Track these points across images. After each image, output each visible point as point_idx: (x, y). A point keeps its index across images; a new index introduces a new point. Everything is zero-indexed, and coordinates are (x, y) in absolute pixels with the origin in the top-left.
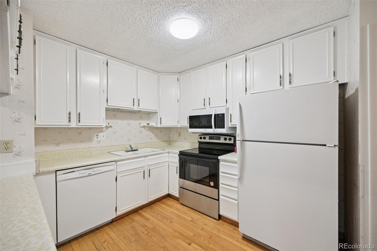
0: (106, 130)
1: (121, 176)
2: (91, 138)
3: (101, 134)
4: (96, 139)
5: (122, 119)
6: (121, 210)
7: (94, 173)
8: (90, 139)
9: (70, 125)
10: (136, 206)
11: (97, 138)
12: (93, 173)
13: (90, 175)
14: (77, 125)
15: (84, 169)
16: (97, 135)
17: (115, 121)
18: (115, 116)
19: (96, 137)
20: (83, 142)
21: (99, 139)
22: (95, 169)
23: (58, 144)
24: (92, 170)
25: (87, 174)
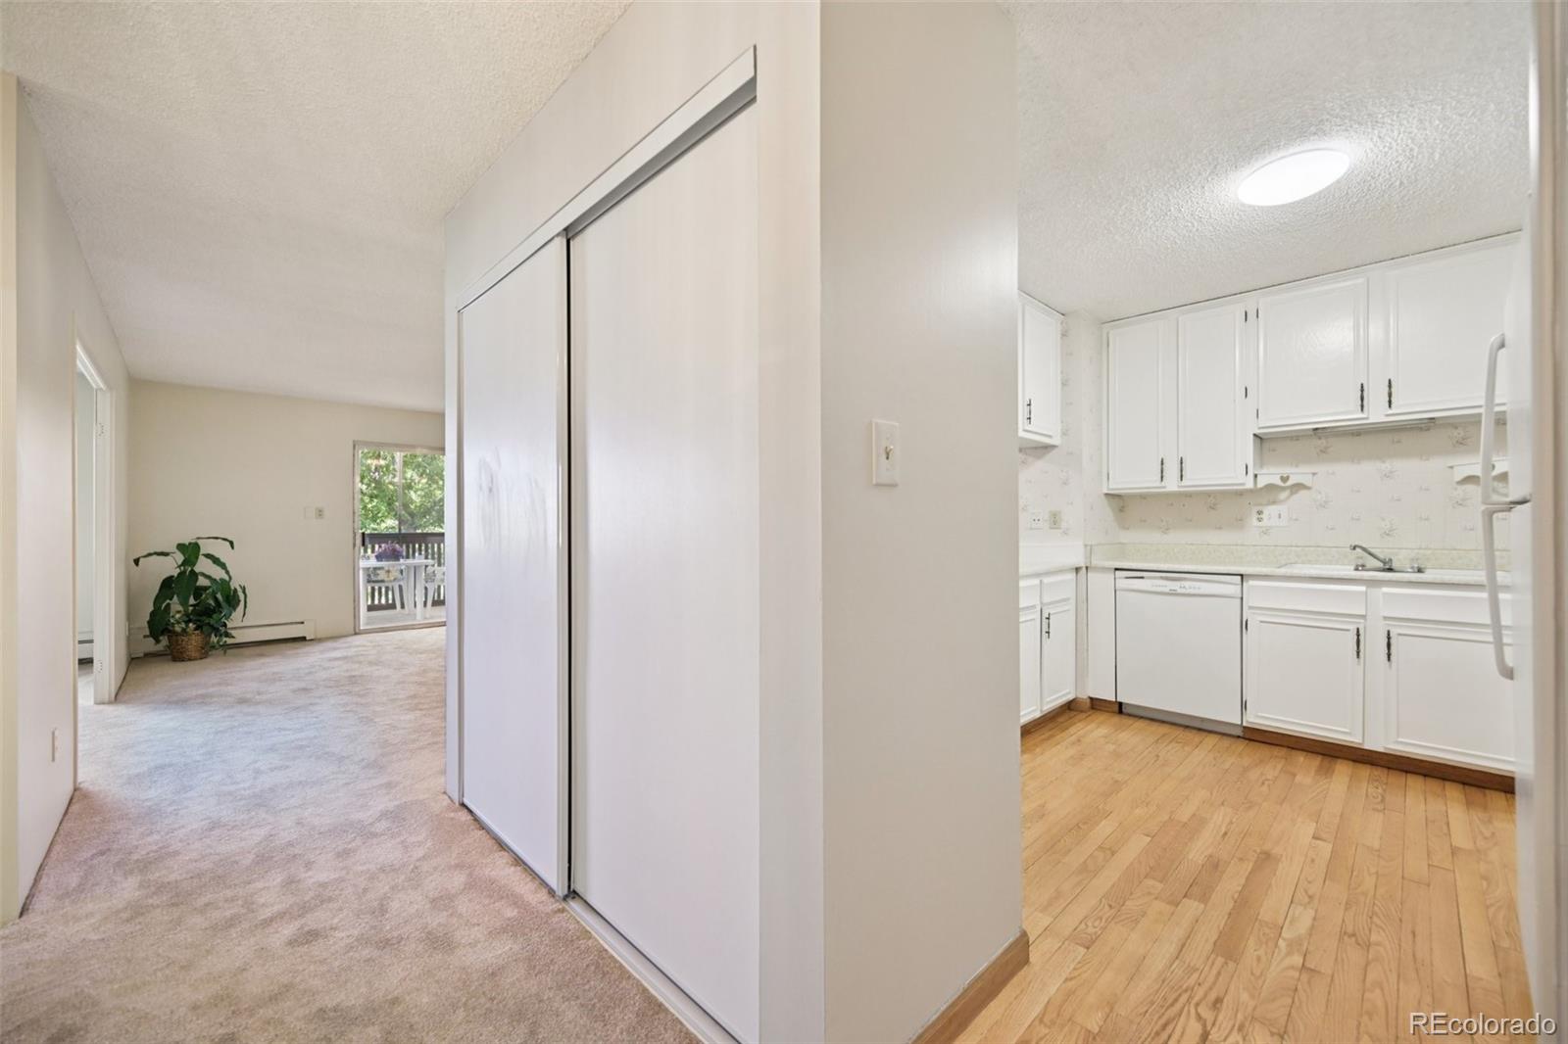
0: (1288, 498)
1: (1262, 622)
2: (1241, 520)
3: (1270, 511)
4: (1255, 522)
5: (1355, 458)
6: (1260, 714)
7: (1183, 591)
8: (1239, 523)
9: (1164, 487)
10: (1308, 731)
11: (1260, 520)
12: (1179, 591)
13: (1173, 593)
14: (1179, 487)
15: (1162, 578)
16: (1260, 513)
17: (1322, 469)
18: (1323, 451)
19: (1255, 516)
20: (1220, 528)
21: (1265, 523)
22: (1187, 584)
23: (1166, 530)
24: (1178, 583)
25: (1167, 590)
